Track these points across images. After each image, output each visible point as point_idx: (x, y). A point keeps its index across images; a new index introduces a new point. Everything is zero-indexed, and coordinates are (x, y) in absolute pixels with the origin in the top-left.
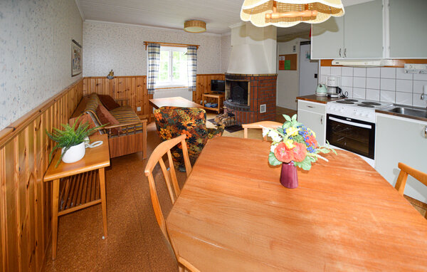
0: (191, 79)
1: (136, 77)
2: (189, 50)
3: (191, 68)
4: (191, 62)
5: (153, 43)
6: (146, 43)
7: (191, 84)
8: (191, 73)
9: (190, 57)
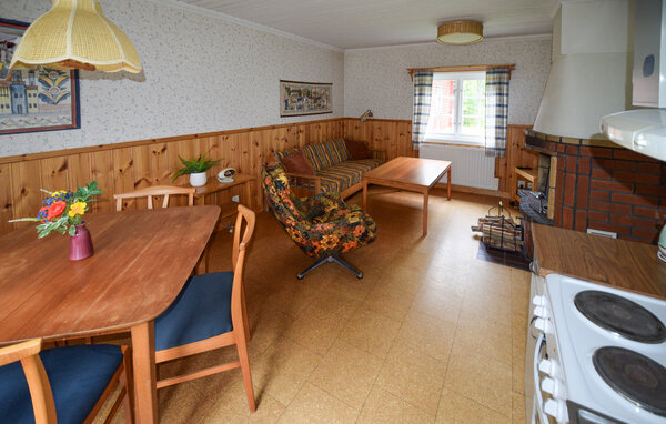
0: (492, 133)
1: (397, 121)
2: (491, 76)
3: (493, 111)
4: (493, 100)
5: (422, 70)
6: (411, 71)
7: (491, 143)
8: (492, 122)
9: (493, 90)
